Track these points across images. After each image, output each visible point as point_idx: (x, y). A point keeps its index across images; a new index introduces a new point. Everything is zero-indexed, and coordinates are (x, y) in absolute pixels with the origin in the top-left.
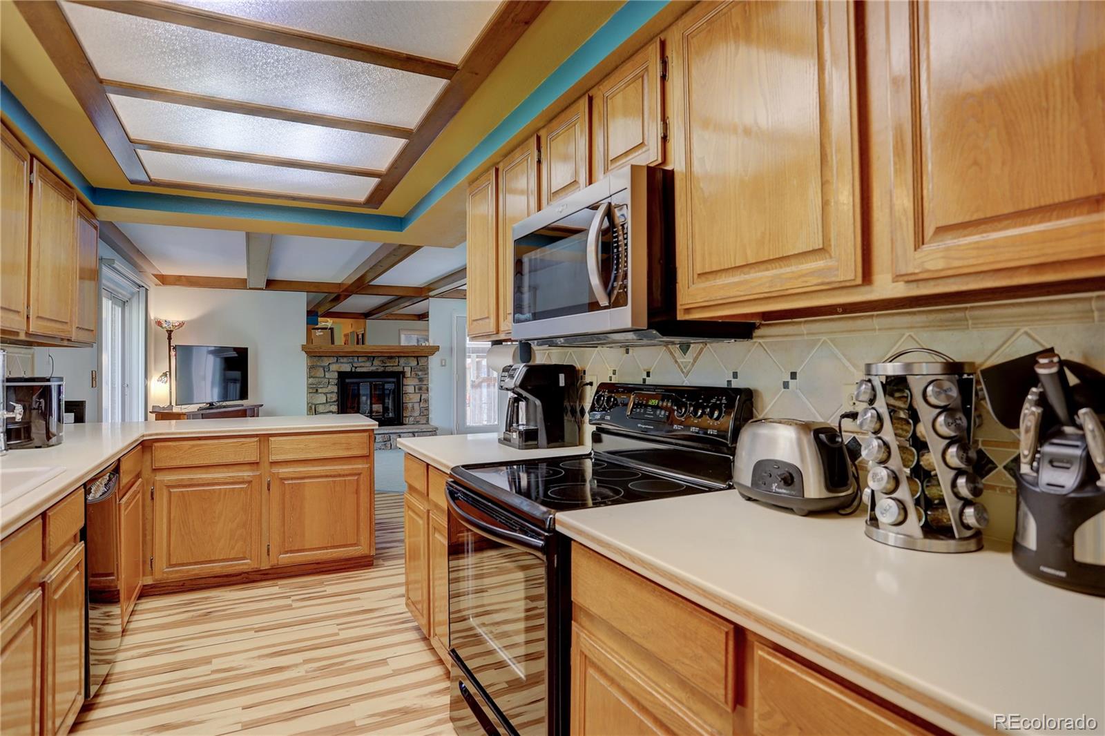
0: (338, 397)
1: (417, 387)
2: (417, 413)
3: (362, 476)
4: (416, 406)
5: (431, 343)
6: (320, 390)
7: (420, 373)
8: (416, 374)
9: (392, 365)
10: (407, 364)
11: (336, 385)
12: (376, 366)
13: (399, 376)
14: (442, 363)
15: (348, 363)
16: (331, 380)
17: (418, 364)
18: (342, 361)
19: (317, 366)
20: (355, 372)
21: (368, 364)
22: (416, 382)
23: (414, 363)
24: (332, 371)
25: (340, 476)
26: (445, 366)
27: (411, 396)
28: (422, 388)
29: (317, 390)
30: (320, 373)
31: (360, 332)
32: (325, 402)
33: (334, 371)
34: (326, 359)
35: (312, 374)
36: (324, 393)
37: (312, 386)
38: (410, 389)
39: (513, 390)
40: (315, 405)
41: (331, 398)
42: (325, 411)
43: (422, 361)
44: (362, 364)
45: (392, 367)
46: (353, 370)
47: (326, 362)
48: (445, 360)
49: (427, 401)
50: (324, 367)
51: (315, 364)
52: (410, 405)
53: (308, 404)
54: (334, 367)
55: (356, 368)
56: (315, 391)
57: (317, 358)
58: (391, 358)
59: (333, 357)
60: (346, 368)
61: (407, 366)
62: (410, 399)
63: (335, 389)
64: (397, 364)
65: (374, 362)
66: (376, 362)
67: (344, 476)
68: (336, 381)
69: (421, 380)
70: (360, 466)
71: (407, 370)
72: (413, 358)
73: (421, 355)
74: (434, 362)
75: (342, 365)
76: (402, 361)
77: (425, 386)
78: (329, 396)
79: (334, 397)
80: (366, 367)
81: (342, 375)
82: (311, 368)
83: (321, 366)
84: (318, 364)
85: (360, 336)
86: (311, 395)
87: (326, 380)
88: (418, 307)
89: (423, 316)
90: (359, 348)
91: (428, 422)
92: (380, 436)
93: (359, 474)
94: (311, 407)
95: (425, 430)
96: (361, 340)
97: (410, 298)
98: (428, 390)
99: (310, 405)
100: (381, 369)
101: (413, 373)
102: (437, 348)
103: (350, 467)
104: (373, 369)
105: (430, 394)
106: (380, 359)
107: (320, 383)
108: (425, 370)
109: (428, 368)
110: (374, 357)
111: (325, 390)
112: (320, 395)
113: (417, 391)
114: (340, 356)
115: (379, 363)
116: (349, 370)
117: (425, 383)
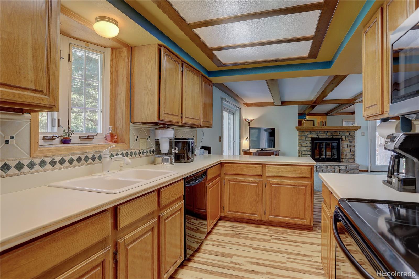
0: (311, 148)
1: (348, 145)
2: (348, 157)
3: (307, 187)
4: (348, 154)
5: (356, 125)
6: (303, 145)
7: (350, 139)
9: (336, 135)
10: (343, 135)
11: (310, 143)
12: (328, 135)
13: (339, 140)
14: (362, 134)
15: (315, 134)
16: (308, 141)
17: (349, 134)
18: (313, 133)
19: (302, 135)
20: (319, 138)
21: (325, 134)
22: (348, 143)
23: (347, 134)
24: (309, 137)
25: (297, 186)
26: (364, 135)
27: (346, 149)
28: (352, 145)
29: (302, 145)
30: (304, 138)
31: (324, 121)
32: (305, 150)
33: (310, 137)
34: (306, 132)
35: (300, 139)
36: (305, 147)
37: (300, 143)
38: (345, 146)
39: (393, 150)
40: (301, 151)
41: (308, 148)
42: (305, 154)
43: (352, 133)
44: (322, 135)
45: (336, 136)
46: (318, 137)
47: (306, 134)
48: (364, 133)
49: (354, 152)
50: (305, 136)
51: (301, 134)
52: (345, 154)
53: (298, 151)
54: (309, 136)
55: (319, 136)
56: (301, 145)
57: (302, 132)
58: (335, 132)
59: (309, 131)
60: (315, 136)
61: (344, 136)
62: (345, 150)
63: (310, 145)
65: (327, 134)
66: (328, 134)
67: (299, 186)
69: (351, 142)
70: (307, 182)
71: (344, 137)
72: (347, 132)
73: (351, 130)
74: (358, 134)
75: (313, 135)
76: (341, 133)
77: (353, 145)
78: (307, 148)
79: (309, 148)
80: (324, 136)
81: (313, 139)
82: (300, 136)
83: (304, 135)
84: (303, 134)
86: (300, 147)
87: (306, 141)
88: (350, 109)
89: (353, 113)
90: (324, 128)
91: (354, 161)
93: (306, 186)
94: (299, 152)
95: (352, 165)
96: (324, 124)
97: (346, 104)
98: (354, 147)
99: (299, 151)
100: (331, 137)
101: (347, 139)
102: (360, 127)
103: (302, 182)
104: (327, 136)
105: (355, 148)
106: (330, 132)
107: (303, 142)
108: (353, 137)
110: (327, 132)
111: (305, 145)
112: (303, 147)
113: (348, 147)
114: (312, 131)
115: (330, 134)
116: (316, 137)
117: (353, 143)
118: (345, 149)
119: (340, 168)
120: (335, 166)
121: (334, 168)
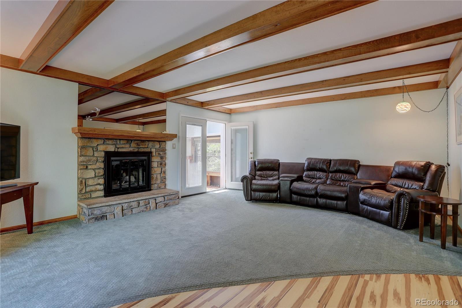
0: (104, 172)
1: (159, 163)
2: (159, 181)
4: (159, 176)
6: (89, 167)
7: (161, 153)
8: (159, 154)
9: (143, 147)
10: (153, 146)
11: (103, 162)
12: (133, 148)
13: (148, 155)
14: (173, 146)
15: (112, 145)
16: (98, 158)
18: (108, 142)
19: (87, 146)
20: (118, 152)
21: (128, 146)
22: (158, 159)
23: (157, 146)
24: (100, 151)
26: (175, 148)
28: (163, 164)
29: (87, 167)
30: (90, 152)
32: (94, 176)
33: (102, 151)
34: (94, 140)
35: (83, 153)
36: (93, 169)
37: (82, 163)
38: (155, 165)
40: (86, 179)
41: (99, 173)
42: (94, 184)
43: (162, 145)
46: (116, 151)
47: (95, 143)
48: (175, 144)
49: (165, 172)
50: (93, 148)
51: (86, 145)
52: (155, 176)
53: (78, 178)
54: (101, 148)
55: (118, 148)
56: (85, 167)
57: (87, 140)
58: (143, 141)
59: (101, 139)
60: (111, 148)
61: (153, 148)
62: (155, 171)
63: (102, 165)
64: (147, 147)
65: (130, 145)
66: (133, 145)
68: (103, 159)
69: (162, 158)
71: (153, 150)
72: (157, 142)
73: (162, 140)
74: (169, 145)
75: (108, 146)
76: (151, 144)
78: (97, 171)
79: (102, 172)
81: (108, 155)
82: (82, 148)
83: (91, 147)
84: (88, 144)
86: (82, 171)
87: (95, 159)
91: (165, 188)
92: (143, 201)
94: (82, 181)
95: (172, 194)
98: (165, 165)
99: (80, 179)
100: (136, 150)
101: (157, 153)
102: (176, 136)
104: (131, 149)
105: (166, 167)
106: (136, 142)
107: (89, 161)
108: (164, 150)
109: (166, 150)
110: (131, 141)
111: (94, 167)
112: (90, 170)
113: (159, 166)
114: (106, 139)
115: (135, 146)
116: (113, 150)
117: (164, 160)
118: (155, 168)
119: (157, 201)
120: (150, 200)
121: (149, 203)
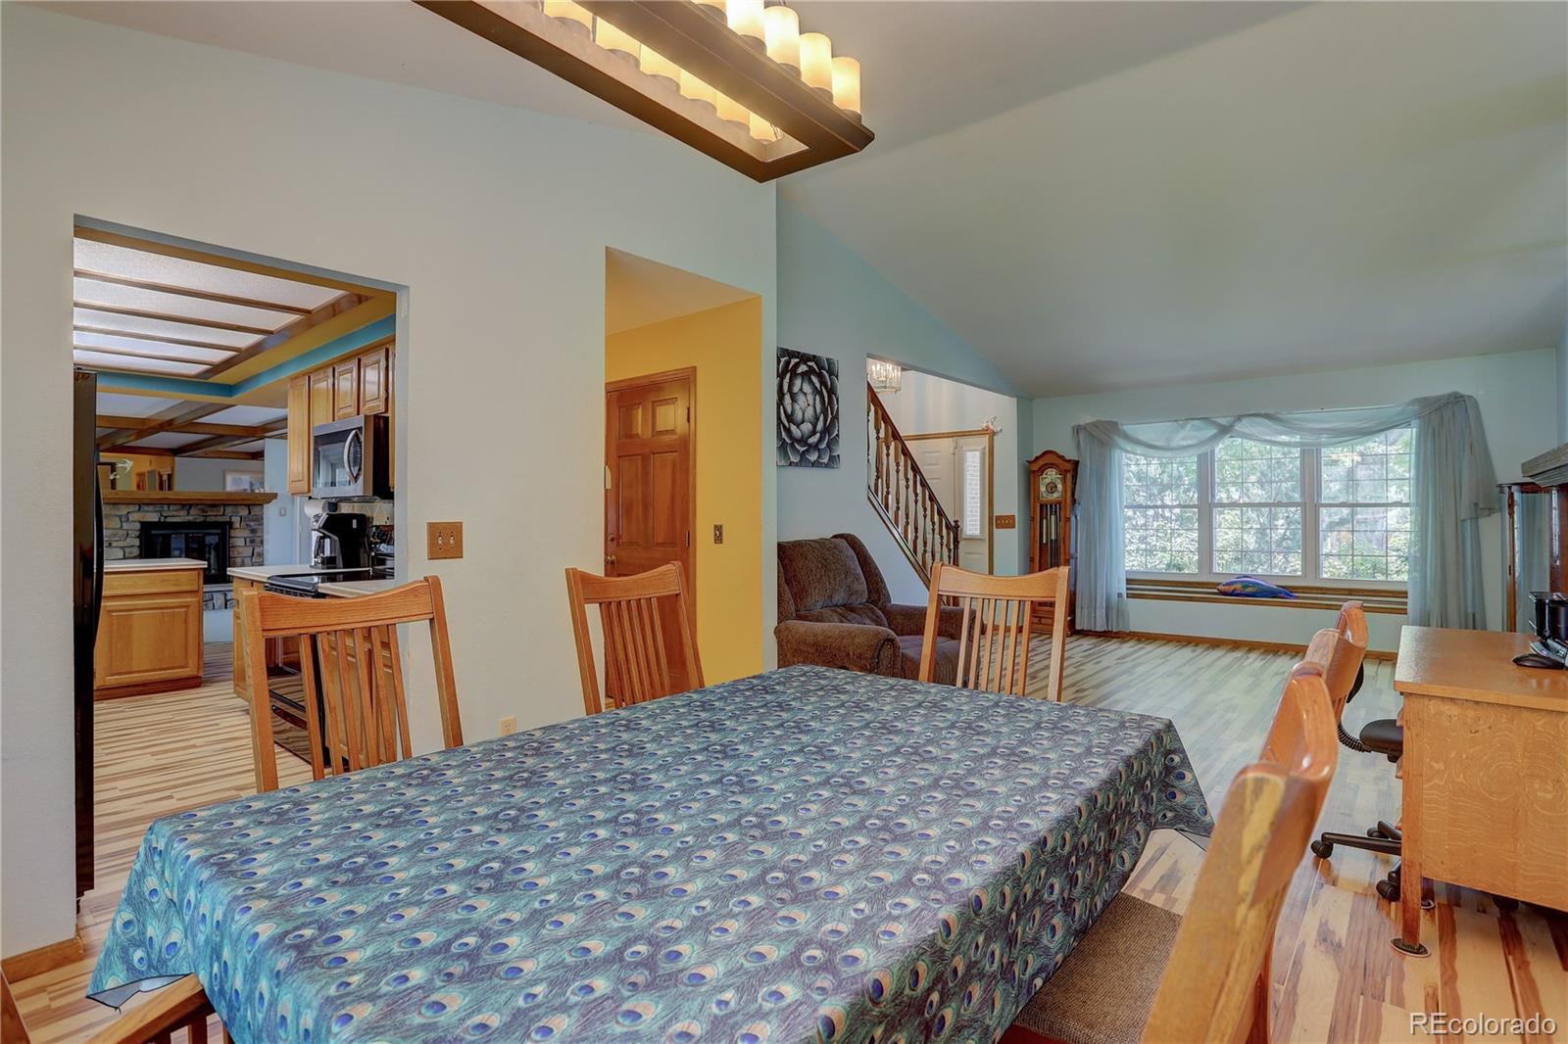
0: (141, 551)
1: (248, 540)
3: (191, 608)
4: (248, 560)
5: (267, 491)
6: (114, 544)
7: (252, 524)
8: (247, 525)
9: (215, 514)
10: (235, 514)
11: (138, 537)
12: (194, 515)
13: (225, 528)
14: (280, 512)
15: (155, 512)
16: (130, 532)
17: (250, 513)
18: (146, 508)
19: (111, 515)
20: (165, 522)
21: (183, 513)
22: (247, 533)
23: (244, 512)
24: (133, 521)
25: (168, 608)
26: (285, 515)
27: (241, 550)
28: (256, 540)
29: (111, 543)
30: (115, 523)
31: (165, 472)
32: (121, 557)
33: (135, 521)
34: (123, 507)
36: (121, 548)
38: (240, 542)
41: (131, 552)
43: (255, 510)
44: (175, 513)
45: (214, 516)
46: (162, 520)
47: (123, 510)
48: (285, 509)
49: (262, 554)
50: (120, 517)
51: (108, 513)
52: (239, 560)
54: (136, 516)
55: (166, 517)
56: (108, 544)
57: (110, 506)
58: (214, 506)
59: (134, 504)
60: (153, 517)
61: (236, 516)
62: (239, 553)
63: (137, 542)
64: (221, 513)
65: (191, 512)
66: (193, 511)
67: (172, 608)
68: (138, 533)
69: (253, 531)
70: (189, 600)
71: (236, 520)
72: (244, 507)
73: (253, 503)
74: (270, 511)
75: (146, 514)
76: (229, 510)
77: (259, 539)
78: (127, 550)
79: (136, 551)
80: (181, 517)
81: (146, 526)
83: (116, 516)
84: (112, 512)
85: (165, 478)
87: (124, 532)
88: (250, 447)
89: (259, 456)
90: (166, 494)
93: (188, 606)
96: (167, 483)
97: (239, 437)
98: (262, 542)
100: (200, 519)
101: (243, 523)
102: (275, 496)
103: (179, 600)
104: (190, 518)
105: (265, 547)
106: (199, 507)
107: (115, 535)
108: (259, 520)
109: (262, 519)
110: (191, 506)
111: (121, 544)
112: (115, 549)
113: (248, 544)
114: (144, 504)
115: (198, 512)
116: (157, 520)
117: (258, 534)
119: (228, 598)
120: (214, 594)
121: (212, 599)
